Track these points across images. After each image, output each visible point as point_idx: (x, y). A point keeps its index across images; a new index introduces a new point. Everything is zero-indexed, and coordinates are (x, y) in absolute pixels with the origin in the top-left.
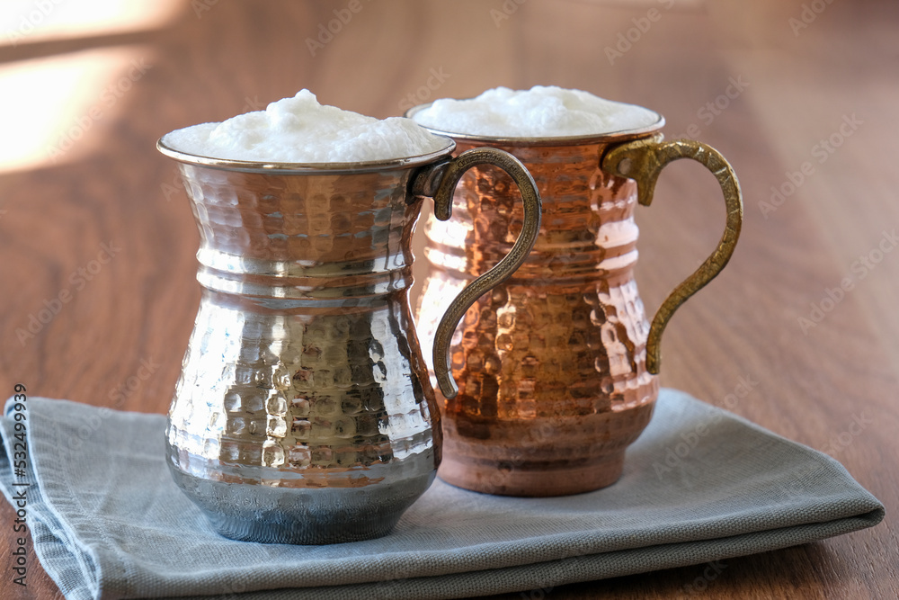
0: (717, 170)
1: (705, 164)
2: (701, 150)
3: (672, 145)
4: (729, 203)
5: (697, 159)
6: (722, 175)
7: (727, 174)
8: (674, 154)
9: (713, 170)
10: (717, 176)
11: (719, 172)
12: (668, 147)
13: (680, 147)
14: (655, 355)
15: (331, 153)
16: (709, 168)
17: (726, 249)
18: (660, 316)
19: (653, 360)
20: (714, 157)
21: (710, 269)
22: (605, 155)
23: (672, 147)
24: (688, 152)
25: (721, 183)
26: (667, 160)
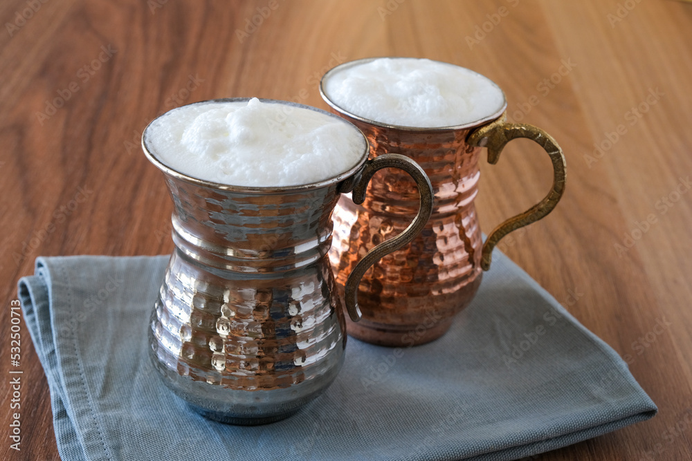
0: (551, 152)
1: (543, 146)
2: (540, 135)
3: (518, 128)
4: (558, 175)
5: (536, 141)
6: (555, 155)
7: (559, 156)
8: (519, 134)
9: (548, 151)
10: (550, 156)
11: (553, 153)
12: (515, 129)
13: (525, 131)
14: (488, 259)
15: (280, 173)
16: (545, 149)
17: (551, 205)
18: (495, 236)
19: (487, 262)
20: (550, 143)
21: (537, 213)
22: (470, 135)
23: (518, 130)
24: (530, 135)
25: (553, 161)
26: (513, 138)
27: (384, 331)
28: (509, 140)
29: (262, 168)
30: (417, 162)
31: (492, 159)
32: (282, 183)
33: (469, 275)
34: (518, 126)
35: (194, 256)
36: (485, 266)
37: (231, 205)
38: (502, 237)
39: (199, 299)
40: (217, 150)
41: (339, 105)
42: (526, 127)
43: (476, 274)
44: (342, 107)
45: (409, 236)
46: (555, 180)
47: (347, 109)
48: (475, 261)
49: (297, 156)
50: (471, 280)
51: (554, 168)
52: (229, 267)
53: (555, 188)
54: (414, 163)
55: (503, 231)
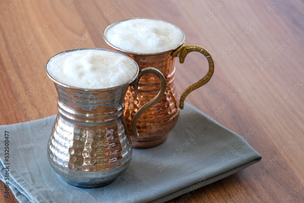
0: (207, 56)
1: (203, 54)
2: (202, 50)
3: (192, 48)
4: (211, 65)
5: (200, 52)
6: (209, 57)
10: (207, 58)
11: (208, 57)
12: (191, 48)
13: (195, 49)
14: (183, 105)
15: (110, 82)
16: (204, 55)
17: (209, 78)
18: (185, 94)
19: (182, 106)
20: (206, 52)
21: (203, 82)
22: (173, 53)
23: (192, 49)
24: (197, 50)
25: (208, 60)
26: (190, 52)
27: (141, 141)
28: (188, 53)
29: (102, 80)
30: (159, 70)
31: (182, 61)
32: (112, 86)
33: (175, 112)
34: (192, 47)
35: (71, 118)
36: (182, 107)
37: (92, 97)
38: (188, 94)
39: (76, 136)
40: (81, 75)
41: (116, 46)
42: (195, 47)
43: (178, 111)
44: (118, 47)
45: (157, 100)
46: (210, 68)
47: (121, 48)
48: (177, 106)
49: (114, 73)
50: (176, 114)
51: (209, 63)
52: (87, 121)
53: (210, 71)
54: (158, 70)
55: (189, 91)
